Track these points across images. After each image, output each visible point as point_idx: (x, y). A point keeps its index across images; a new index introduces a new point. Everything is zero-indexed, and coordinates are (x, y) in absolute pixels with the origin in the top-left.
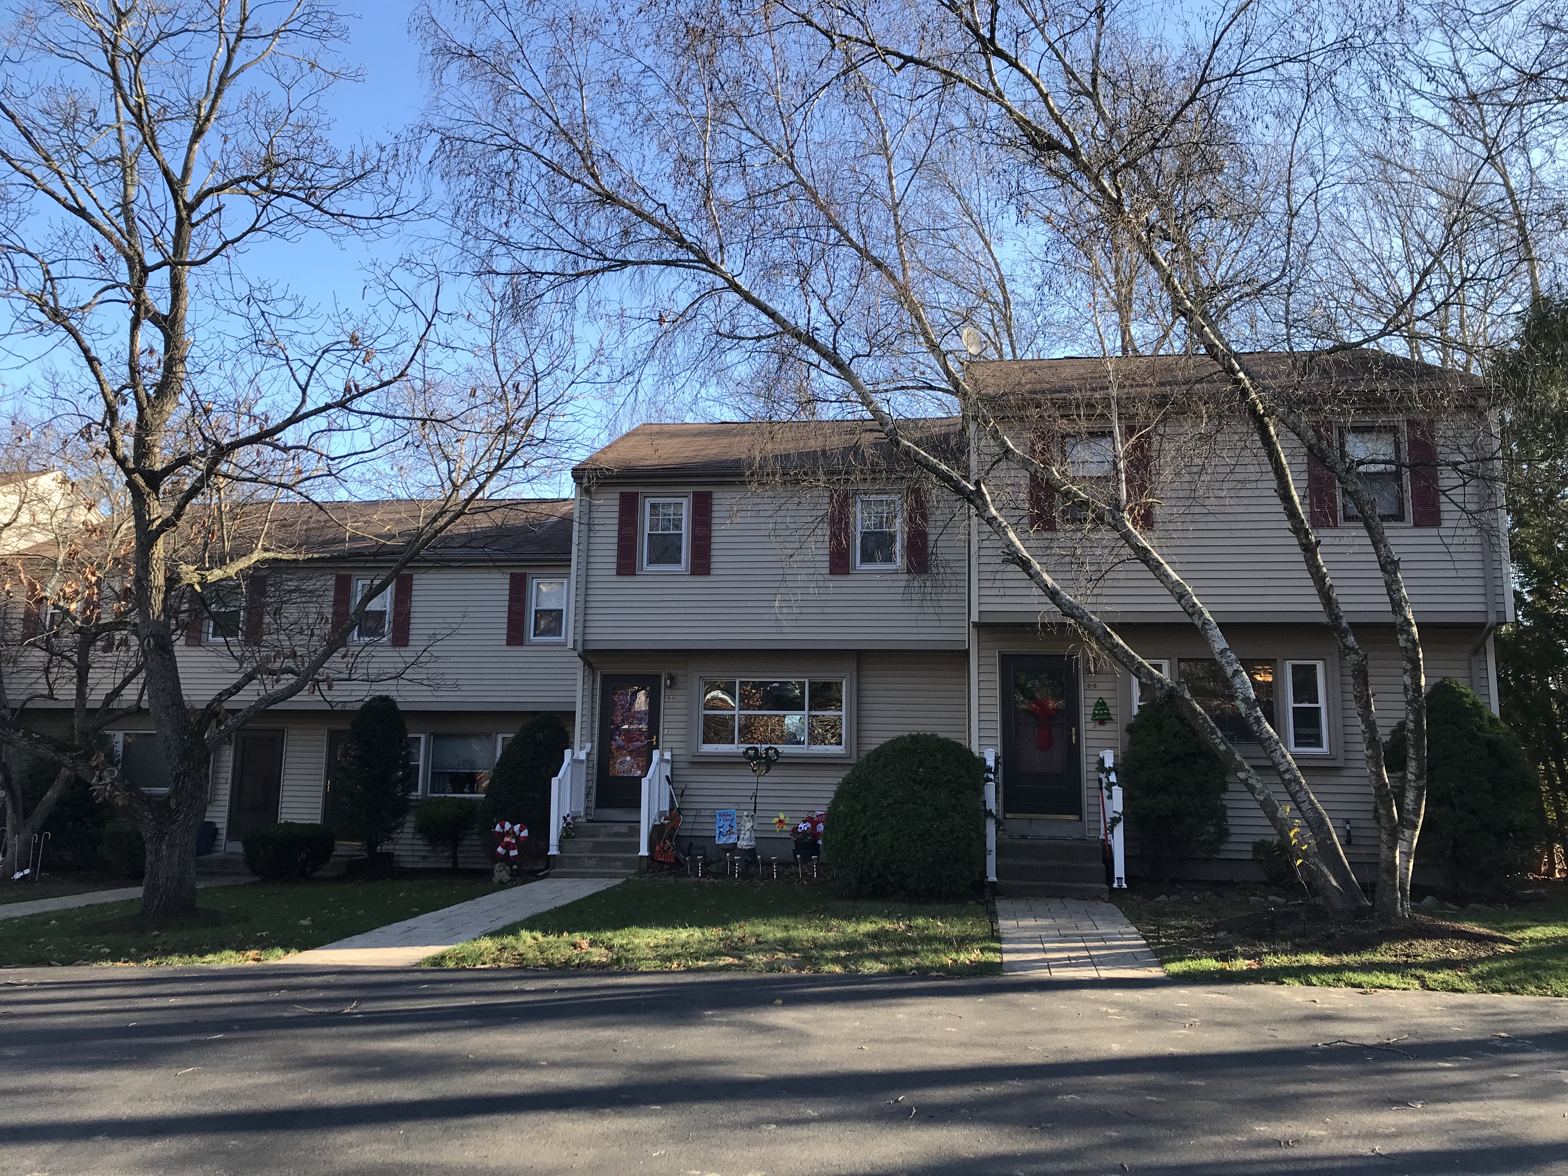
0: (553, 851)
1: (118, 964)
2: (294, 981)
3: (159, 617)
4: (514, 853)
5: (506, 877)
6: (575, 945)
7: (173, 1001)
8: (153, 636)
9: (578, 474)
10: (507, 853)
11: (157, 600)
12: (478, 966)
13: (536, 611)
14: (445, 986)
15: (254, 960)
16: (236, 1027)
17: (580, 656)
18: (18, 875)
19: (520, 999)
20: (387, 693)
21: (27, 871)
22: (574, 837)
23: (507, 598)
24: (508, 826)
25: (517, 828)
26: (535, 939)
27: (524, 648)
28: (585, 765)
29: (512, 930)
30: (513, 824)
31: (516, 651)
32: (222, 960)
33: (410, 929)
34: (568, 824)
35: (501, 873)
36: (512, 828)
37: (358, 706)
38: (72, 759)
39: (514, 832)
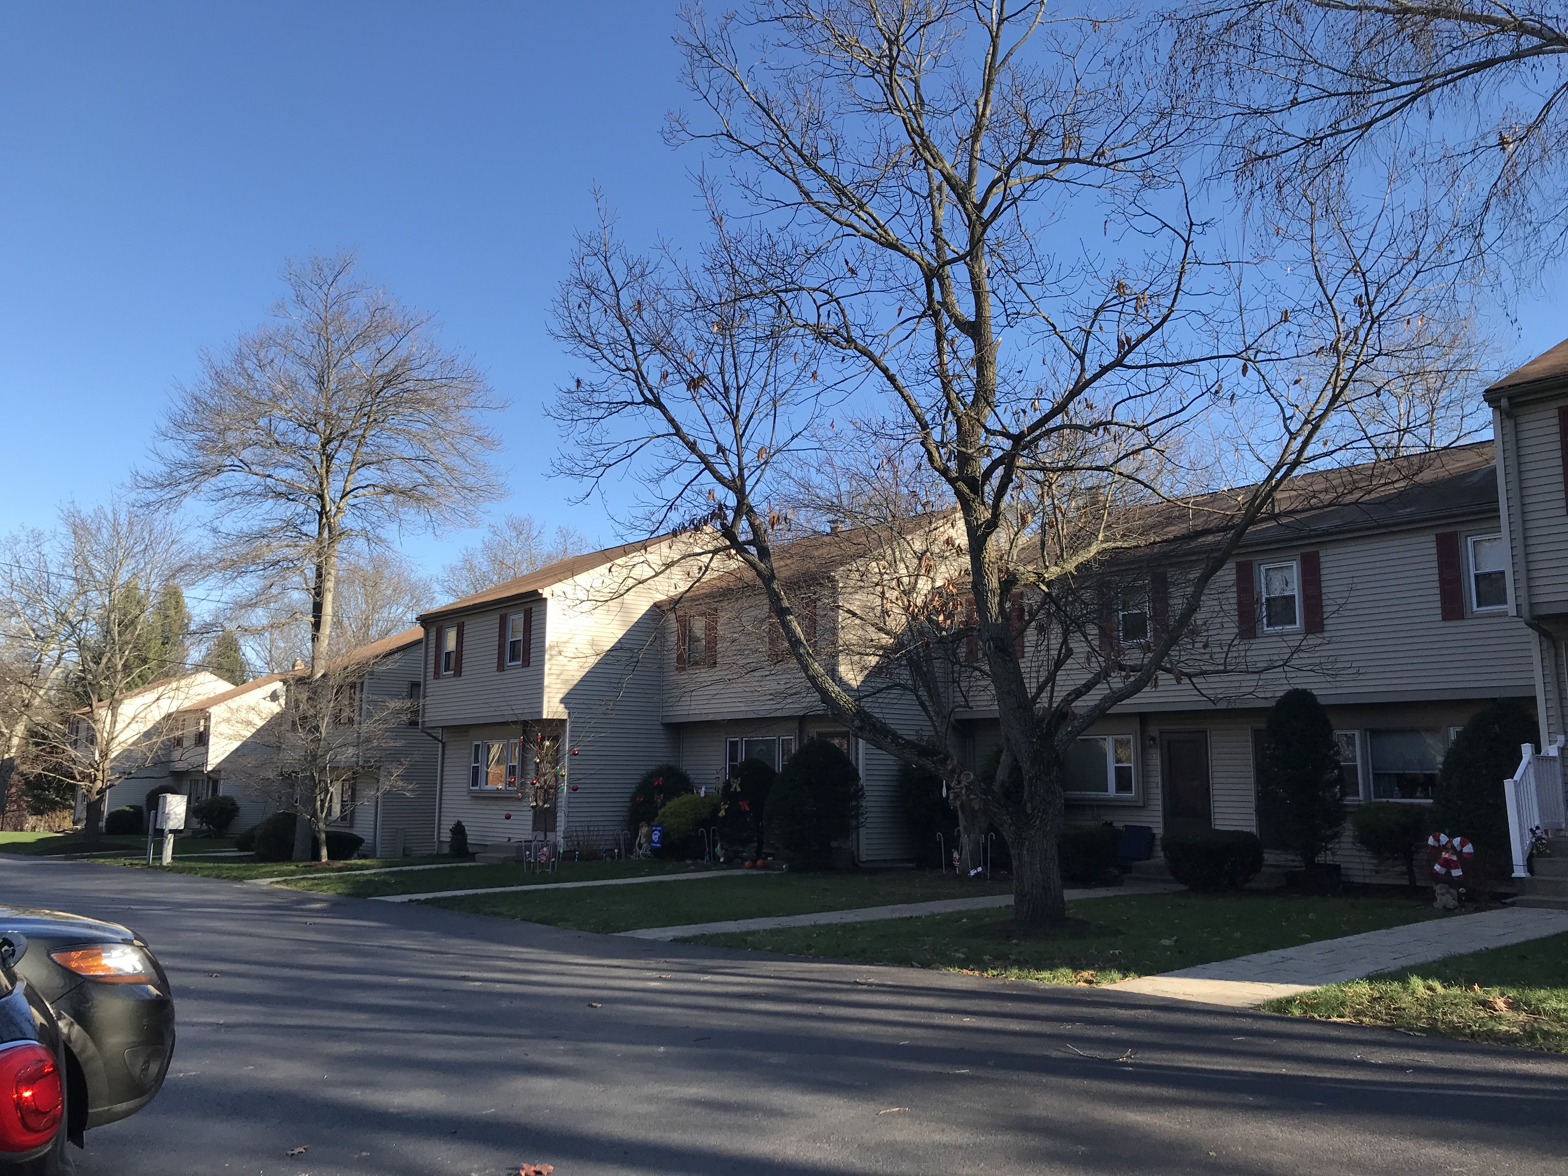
0: (1520, 872)
1: (965, 971)
2: (1102, 1012)
3: (996, 620)
4: (1457, 873)
5: (1452, 903)
6: (1485, 1004)
7: (967, 1021)
8: (992, 639)
9: (1492, 396)
10: (1448, 873)
11: (994, 602)
12: (1334, 1019)
13: (1476, 576)
14: (1267, 1041)
15: (1086, 981)
16: (991, 1063)
17: (1529, 625)
18: (973, 873)
19: (1351, 1075)
20: (1304, 687)
21: (980, 869)
22: (1549, 856)
23: (1436, 564)
24: (1444, 839)
25: (1457, 841)
26: (1430, 988)
27: (1465, 622)
28: (1558, 765)
29: (1401, 976)
30: (1451, 836)
31: (1455, 626)
32: (1054, 978)
33: (1284, 960)
34: (1540, 838)
35: (1444, 897)
36: (1450, 842)
37: (1271, 704)
38: (934, 763)
39: (1453, 847)
